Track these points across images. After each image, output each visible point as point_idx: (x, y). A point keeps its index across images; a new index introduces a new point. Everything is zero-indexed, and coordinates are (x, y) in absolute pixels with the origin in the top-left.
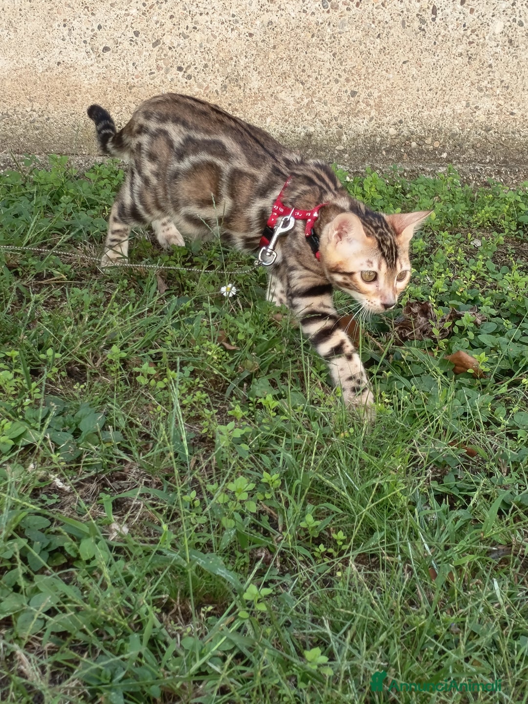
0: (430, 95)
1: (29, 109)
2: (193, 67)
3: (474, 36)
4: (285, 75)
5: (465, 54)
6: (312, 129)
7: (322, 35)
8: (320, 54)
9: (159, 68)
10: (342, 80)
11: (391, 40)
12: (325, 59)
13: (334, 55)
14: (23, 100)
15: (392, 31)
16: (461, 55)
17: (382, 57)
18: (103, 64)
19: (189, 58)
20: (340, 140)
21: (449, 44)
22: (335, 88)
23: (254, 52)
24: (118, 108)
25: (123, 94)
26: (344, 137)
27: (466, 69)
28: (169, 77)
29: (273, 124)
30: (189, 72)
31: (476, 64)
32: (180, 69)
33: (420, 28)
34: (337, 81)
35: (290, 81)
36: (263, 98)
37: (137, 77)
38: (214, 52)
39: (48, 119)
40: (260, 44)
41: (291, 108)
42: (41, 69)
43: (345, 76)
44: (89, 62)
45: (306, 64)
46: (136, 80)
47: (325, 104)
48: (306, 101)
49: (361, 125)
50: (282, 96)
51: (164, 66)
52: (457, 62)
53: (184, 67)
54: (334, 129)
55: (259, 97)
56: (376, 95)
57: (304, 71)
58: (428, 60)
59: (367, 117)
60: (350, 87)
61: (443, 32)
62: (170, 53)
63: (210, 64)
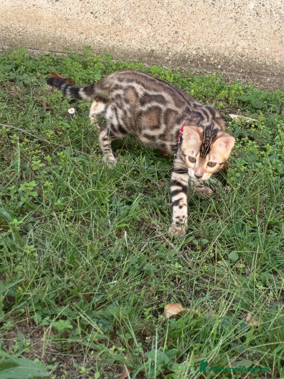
0: (214, 36)
1: (18, 26)
2: (98, 13)
3: (239, 9)
4: (143, 20)
5: (234, 18)
6: (154, 48)
7: (163, 3)
8: (161, 12)
9: (82, 12)
10: (171, 25)
11: (197, 8)
12: (164, 14)
13: (168, 13)
14: (16, 22)
15: (198, 4)
16: (232, 18)
17: (192, 16)
18: (55, 7)
19: (97, 8)
20: (168, 54)
21: (226, 12)
22: (168, 29)
23: (129, 8)
24: (60, 29)
25: (63, 23)
26: (170, 53)
27: (234, 25)
28: (86, 16)
29: (135, 44)
30: (96, 15)
31: (239, 23)
32: (92, 13)
33: (212, 3)
34: (168, 26)
35: (146, 23)
36: (131, 31)
37: (71, 15)
38: (109, 6)
39: (26, 31)
40: (132, 4)
41: (145, 37)
42: (25, 7)
43: (173, 23)
44: (48, 6)
45: (154, 16)
46: (70, 17)
47: (162, 36)
48: (152, 34)
49: (179, 48)
50: (140, 30)
51: (84, 11)
52: (229, 21)
53: (94, 12)
54: (165, 49)
55: (129, 30)
56: (187, 34)
57: (152, 19)
58: (215, 19)
59: (182, 44)
60: (174, 29)
61: (223, 6)
62: (88, 5)
63: (107, 12)
